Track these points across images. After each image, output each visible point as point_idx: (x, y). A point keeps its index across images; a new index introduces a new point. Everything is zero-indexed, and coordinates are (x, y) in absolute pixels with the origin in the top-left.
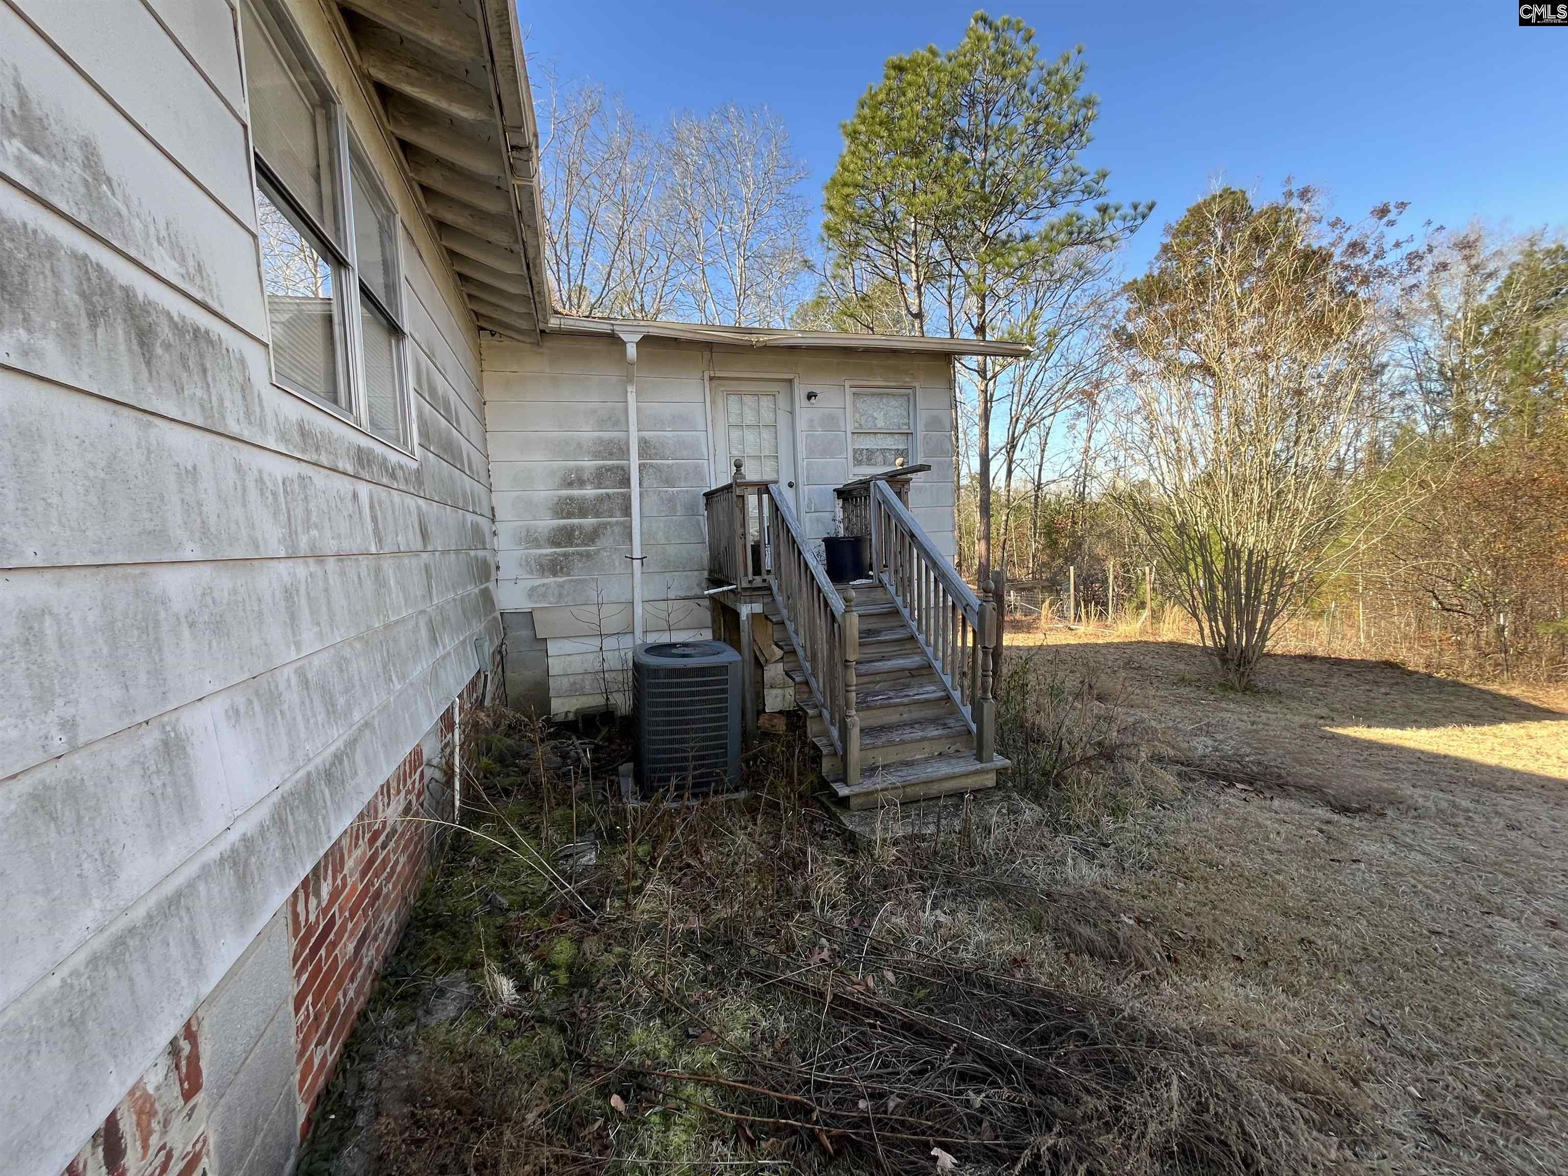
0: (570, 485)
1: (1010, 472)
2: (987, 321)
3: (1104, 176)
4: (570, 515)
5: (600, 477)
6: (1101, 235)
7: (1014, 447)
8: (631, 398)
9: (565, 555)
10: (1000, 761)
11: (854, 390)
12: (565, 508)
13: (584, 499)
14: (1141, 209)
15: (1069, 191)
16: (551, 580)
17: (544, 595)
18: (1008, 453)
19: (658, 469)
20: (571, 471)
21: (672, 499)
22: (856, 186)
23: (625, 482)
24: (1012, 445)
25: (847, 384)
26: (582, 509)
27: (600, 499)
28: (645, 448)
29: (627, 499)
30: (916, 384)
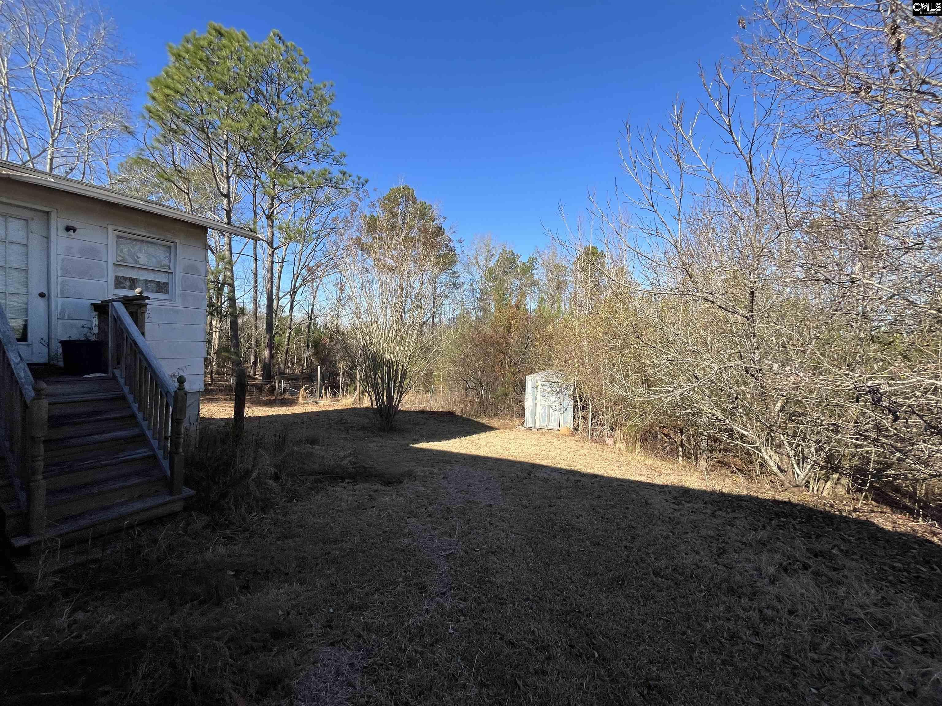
1: (292, 307)
2: (275, 212)
3: (345, 156)
6: (342, 186)
7: (295, 293)
10: (188, 492)
11: (118, 233)
14: (361, 180)
15: (326, 156)
18: (291, 296)
22: (177, 92)
24: (293, 292)
25: (110, 228)
30: (178, 241)
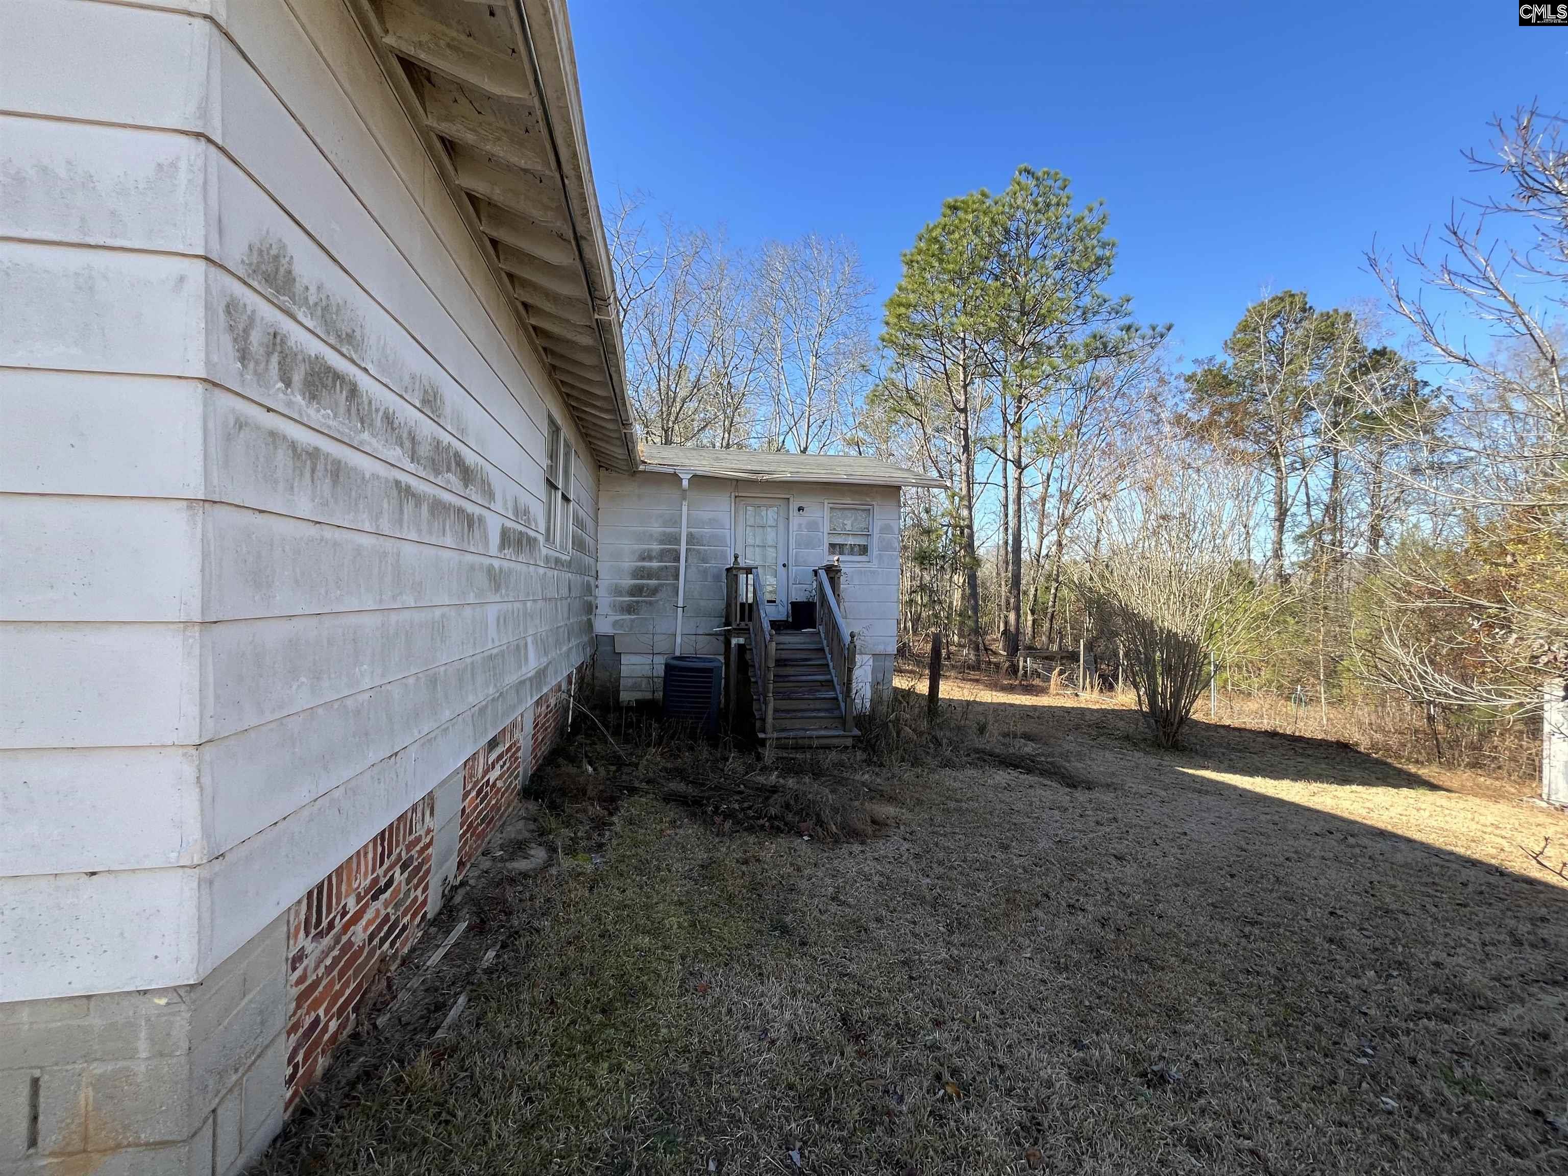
0: (643, 559)
3: (1128, 301)
4: (642, 578)
5: (662, 555)
8: (685, 509)
9: (637, 602)
10: (856, 732)
11: (831, 506)
12: (638, 573)
13: (651, 568)
14: (1158, 329)
15: (1097, 312)
16: (627, 617)
17: (622, 626)
19: (698, 551)
20: (644, 551)
21: (705, 571)
23: (677, 559)
25: (826, 502)
26: (649, 574)
27: (661, 569)
28: (691, 538)
29: (677, 569)
30: (875, 503)
